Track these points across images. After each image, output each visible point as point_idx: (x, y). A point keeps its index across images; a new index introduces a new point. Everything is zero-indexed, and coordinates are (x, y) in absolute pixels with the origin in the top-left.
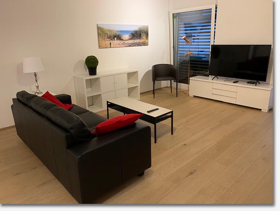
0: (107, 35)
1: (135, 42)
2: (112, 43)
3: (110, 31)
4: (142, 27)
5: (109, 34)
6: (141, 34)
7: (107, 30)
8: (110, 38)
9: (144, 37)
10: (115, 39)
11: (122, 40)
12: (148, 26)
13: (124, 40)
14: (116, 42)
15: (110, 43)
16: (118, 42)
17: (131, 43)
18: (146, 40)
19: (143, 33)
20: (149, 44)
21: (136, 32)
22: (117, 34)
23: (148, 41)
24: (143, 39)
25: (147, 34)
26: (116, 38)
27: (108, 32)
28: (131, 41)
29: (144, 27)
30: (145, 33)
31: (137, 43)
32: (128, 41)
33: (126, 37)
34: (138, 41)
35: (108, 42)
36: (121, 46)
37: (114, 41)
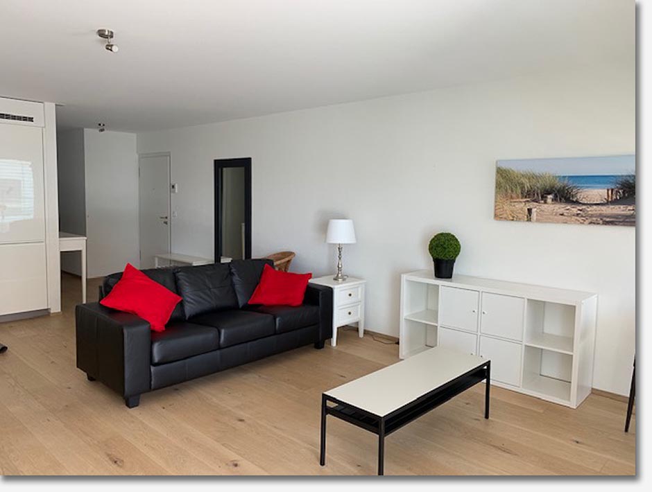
0: (522, 188)
2: (534, 210)
3: (532, 177)
5: (527, 185)
7: (523, 176)
8: (529, 196)
10: (549, 201)
11: (577, 203)
13: (585, 202)
14: (550, 206)
15: (530, 210)
16: (561, 207)
22: (559, 184)
26: (550, 197)
27: (525, 180)
32: (603, 208)
35: (521, 206)
36: (569, 219)
37: (546, 205)
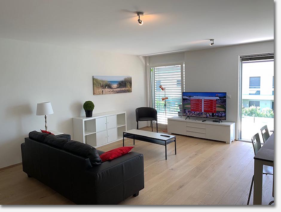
0: (101, 85)
1: (122, 89)
2: (104, 91)
3: (103, 81)
4: (127, 78)
5: (102, 84)
6: (126, 83)
7: (101, 81)
8: (102, 87)
9: (128, 86)
10: (107, 88)
11: (112, 88)
12: (131, 77)
13: (113, 88)
14: (107, 90)
15: (103, 91)
16: (109, 90)
17: (118, 91)
18: (130, 88)
19: (128, 82)
20: (132, 91)
21: (122, 82)
22: (108, 83)
23: (131, 89)
24: (128, 87)
25: (131, 83)
26: (107, 87)
27: (101, 82)
28: (119, 89)
29: (128, 78)
30: (129, 82)
31: (123, 90)
32: (116, 89)
33: (115, 86)
34: (124, 89)
35: (101, 90)
36: (110, 93)
37: (106, 89)
